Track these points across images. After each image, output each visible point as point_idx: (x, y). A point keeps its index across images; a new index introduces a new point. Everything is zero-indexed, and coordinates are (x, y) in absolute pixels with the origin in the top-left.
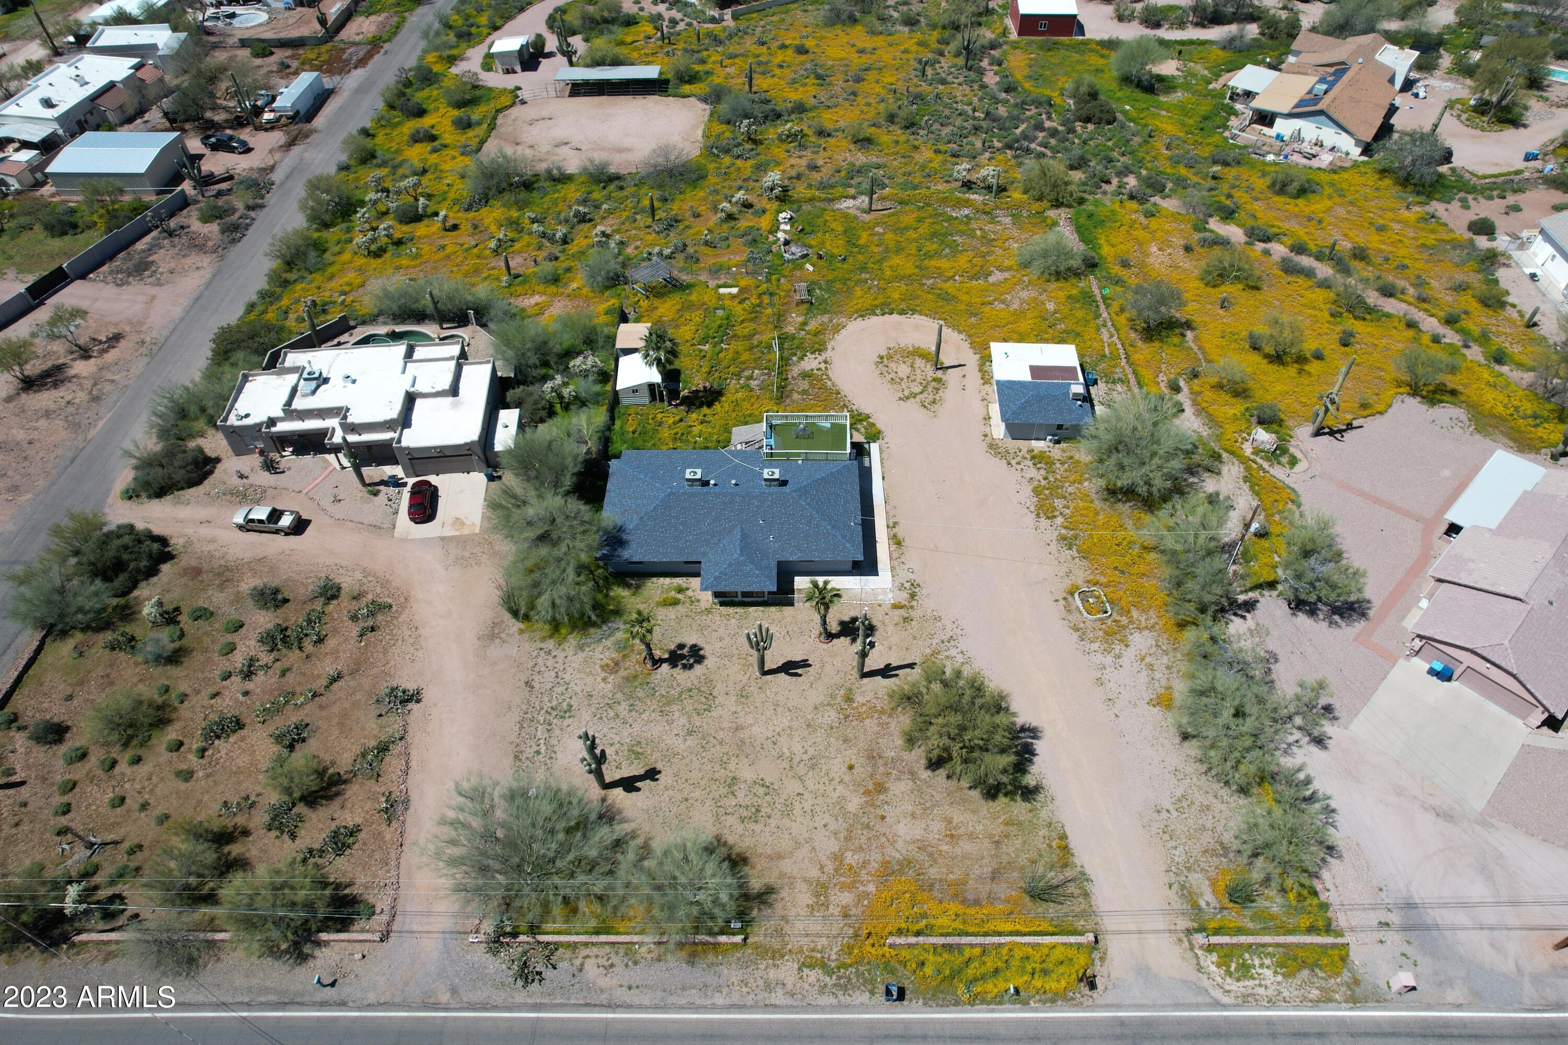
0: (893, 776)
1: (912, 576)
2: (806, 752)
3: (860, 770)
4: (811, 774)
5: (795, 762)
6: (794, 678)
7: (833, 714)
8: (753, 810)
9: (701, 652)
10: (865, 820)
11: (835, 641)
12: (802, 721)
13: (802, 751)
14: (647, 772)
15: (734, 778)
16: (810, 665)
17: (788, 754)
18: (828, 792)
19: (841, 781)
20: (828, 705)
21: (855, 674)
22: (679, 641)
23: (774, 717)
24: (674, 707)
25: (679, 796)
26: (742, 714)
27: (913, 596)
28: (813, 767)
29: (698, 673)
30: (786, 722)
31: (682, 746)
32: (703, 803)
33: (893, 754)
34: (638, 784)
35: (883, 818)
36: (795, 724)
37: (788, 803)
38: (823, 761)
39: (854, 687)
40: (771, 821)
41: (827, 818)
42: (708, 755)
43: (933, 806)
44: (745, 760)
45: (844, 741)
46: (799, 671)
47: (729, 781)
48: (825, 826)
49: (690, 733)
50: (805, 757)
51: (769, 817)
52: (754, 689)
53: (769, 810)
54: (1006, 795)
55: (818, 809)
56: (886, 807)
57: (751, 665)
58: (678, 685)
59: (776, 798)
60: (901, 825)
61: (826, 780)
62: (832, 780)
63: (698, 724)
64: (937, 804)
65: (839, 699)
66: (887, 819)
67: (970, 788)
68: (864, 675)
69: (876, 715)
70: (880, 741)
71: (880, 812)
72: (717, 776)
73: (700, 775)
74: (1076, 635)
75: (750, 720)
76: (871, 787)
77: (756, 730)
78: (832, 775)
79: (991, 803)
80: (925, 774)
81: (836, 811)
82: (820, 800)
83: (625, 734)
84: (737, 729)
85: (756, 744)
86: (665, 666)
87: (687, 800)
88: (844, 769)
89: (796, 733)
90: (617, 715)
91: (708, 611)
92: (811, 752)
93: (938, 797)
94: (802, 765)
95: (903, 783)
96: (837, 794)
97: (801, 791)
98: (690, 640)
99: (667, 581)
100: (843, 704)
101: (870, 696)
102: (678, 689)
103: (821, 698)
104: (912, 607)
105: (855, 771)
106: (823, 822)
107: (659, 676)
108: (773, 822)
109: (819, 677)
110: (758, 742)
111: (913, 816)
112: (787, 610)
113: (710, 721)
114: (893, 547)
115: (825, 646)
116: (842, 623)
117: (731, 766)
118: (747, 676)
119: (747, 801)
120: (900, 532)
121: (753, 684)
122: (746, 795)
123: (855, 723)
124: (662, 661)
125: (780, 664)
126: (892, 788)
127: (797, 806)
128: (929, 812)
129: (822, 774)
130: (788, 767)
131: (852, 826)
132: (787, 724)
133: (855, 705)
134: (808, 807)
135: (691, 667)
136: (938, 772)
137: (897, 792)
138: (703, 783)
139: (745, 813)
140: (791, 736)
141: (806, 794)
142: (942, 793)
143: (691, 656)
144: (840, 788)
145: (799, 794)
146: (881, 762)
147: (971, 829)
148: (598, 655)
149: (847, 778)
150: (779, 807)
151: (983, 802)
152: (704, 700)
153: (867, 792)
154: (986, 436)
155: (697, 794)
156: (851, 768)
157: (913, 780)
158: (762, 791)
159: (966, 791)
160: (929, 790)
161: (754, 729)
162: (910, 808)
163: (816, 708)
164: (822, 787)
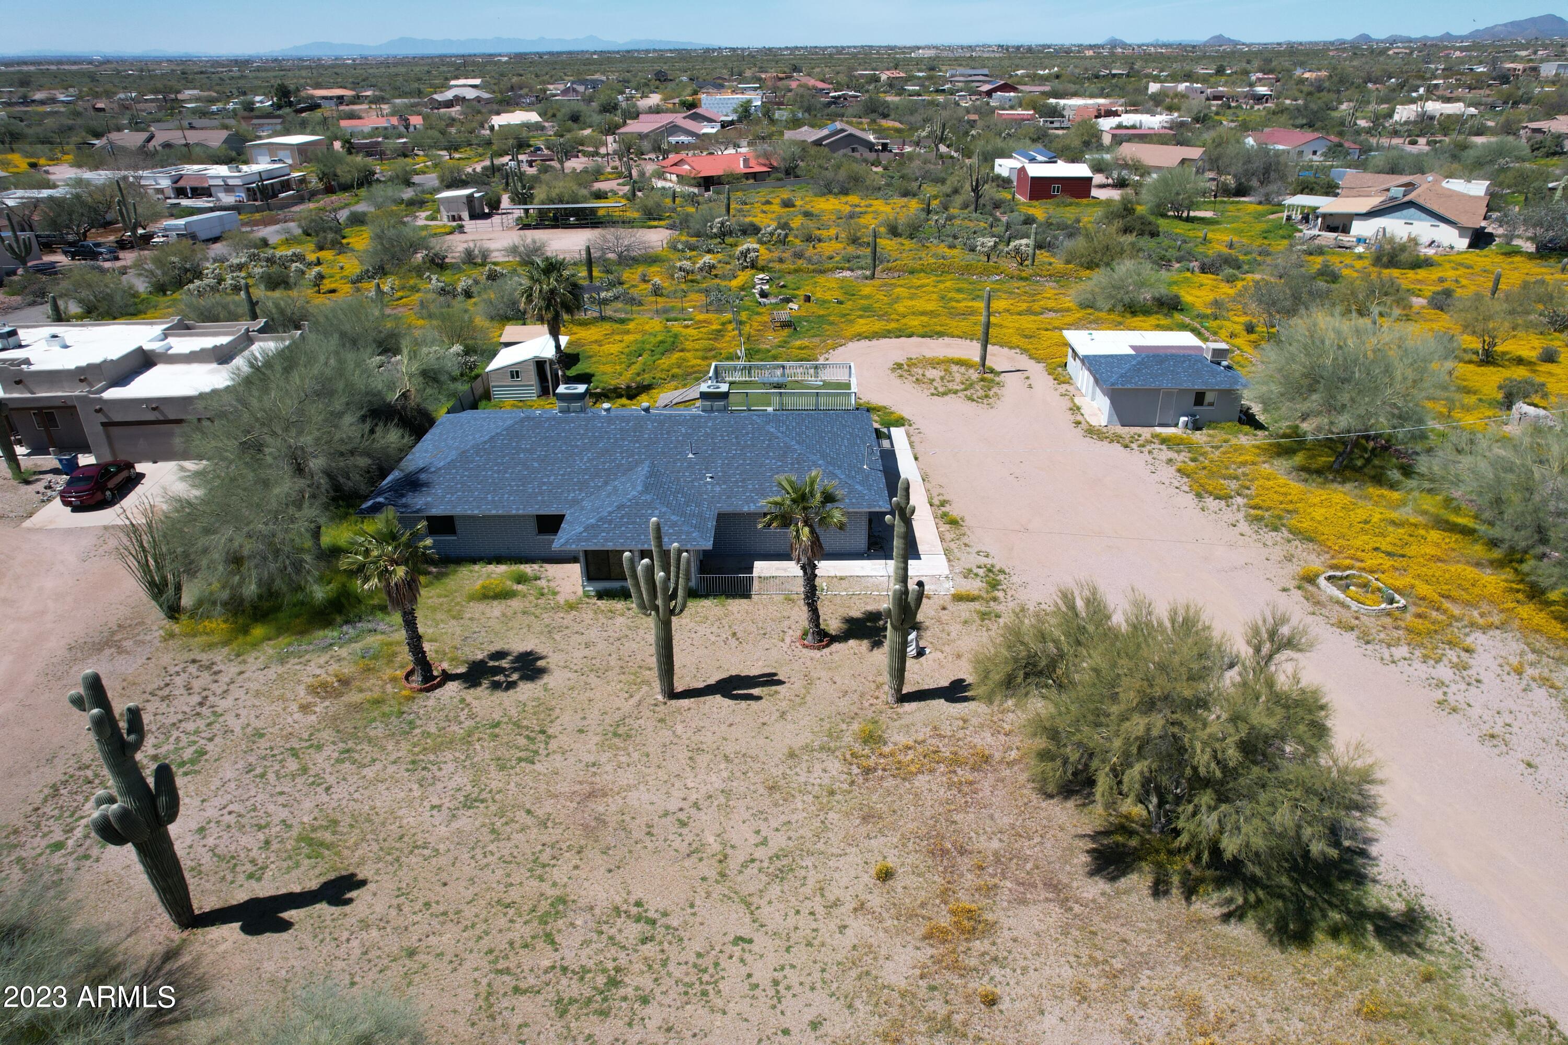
0: (1004, 895)
1: (988, 561)
2: (764, 842)
3: (912, 881)
4: (775, 890)
5: (733, 864)
6: (744, 704)
7: (835, 766)
8: (601, 980)
9: (540, 663)
10: (937, 1007)
11: (836, 646)
12: (758, 779)
13: (753, 839)
14: (326, 886)
15: (562, 900)
16: (780, 682)
17: (717, 847)
18: (824, 936)
19: (861, 908)
20: (822, 748)
21: (887, 693)
22: (497, 647)
23: (688, 773)
24: (448, 755)
25: (393, 944)
26: (609, 768)
27: (994, 585)
28: (780, 875)
29: (523, 698)
30: (716, 782)
31: (443, 830)
32: (458, 961)
33: (995, 844)
34: (286, 915)
35: (991, 1001)
36: (739, 786)
37: (707, 962)
38: (808, 862)
39: (883, 718)
40: (649, 1010)
41: (821, 1004)
42: (506, 849)
43: (1134, 968)
44: (599, 859)
45: (865, 819)
46: (756, 691)
47: (544, 906)
48: (815, 1025)
49: (469, 803)
50: (760, 853)
51: (645, 1001)
52: (647, 722)
53: (646, 982)
54: (1335, 933)
55: (793, 977)
56: (995, 970)
57: (647, 683)
58: (471, 716)
59: (672, 951)
60: (1050, 1021)
61: (817, 904)
62: (837, 903)
63: (494, 785)
64: (1144, 961)
65: (848, 739)
66: (1005, 1005)
67: (1226, 918)
68: (904, 698)
69: (942, 768)
70: (957, 817)
71: (980, 985)
72: (514, 894)
73: (469, 894)
74: (1350, 637)
75: (627, 777)
76: (945, 920)
77: (639, 798)
78: (833, 893)
79: (1297, 956)
80: (1096, 888)
81: (849, 984)
82: (800, 955)
83: (308, 804)
84: (591, 795)
85: (633, 825)
86: (452, 687)
87: (412, 953)
88: (868, 879)
89: (741, 804)
90: (304, 770)
91: (571, 607)
92: (778, 841)
93: (1143, 943)
94: (752, 870)
95: (1034, 910)
96: (850, 938)
97: (744, 932)
98: (519, 646)
99: (503, 568)
100: (858, 748)
101: (924, 733)
102: (469, 724)
103: (805, 738)
104: (995, 599)
105: (897, 884)
106: (809, 1015)
107: (431, 703)
108: (655, 1014)
109: (801, 700)
110: (641, 821)
111: (1081, 993)
112: (736, 606)
113: (528, 780)
114: (944, 528)
115: (816, 654)
116: (850, 621)
117: (559, 874)
118: (632, 702)
119: (586, 958)
120: (954, 511)
121: (646, 713)
122: (586, 943)
123: (889, 783)
124: (447, 677)
125: (712, 681)
126: (1005, 922)
127: (733, 969)
128: (1124, 982)
129: (807, 890)
130: (712, 874)
131: (897, 1024)
132: (719, 785)
133: (886, 750)
134: (762, 975)
135: (511, 685)
136: (1123, 883)
137: (1021, 933)
138: (469, 912)
139: (571, 988)
140: (726, 809)
141: (761, 942)
142: (1150, 933)
143: (515, 670)
144: (859, 927)
145: (739, 940)
146: (965, 863)
147: (1267, 1030)
148: (313, 669)
149: (876, 901)
150: (678, 973)
151: (1275, 954)
152: (522, 741)
153: (933, 935)
154: (1078, 423)
155: (447, 939)
156: (886, 875)
157: (1063, 902)
158: (633, 931)
159: (1220, 928)
160: (1113, 927)
161: (633, 796)
162: (1067, 972)
163: (792, 755)
164: (804, 922)
